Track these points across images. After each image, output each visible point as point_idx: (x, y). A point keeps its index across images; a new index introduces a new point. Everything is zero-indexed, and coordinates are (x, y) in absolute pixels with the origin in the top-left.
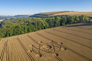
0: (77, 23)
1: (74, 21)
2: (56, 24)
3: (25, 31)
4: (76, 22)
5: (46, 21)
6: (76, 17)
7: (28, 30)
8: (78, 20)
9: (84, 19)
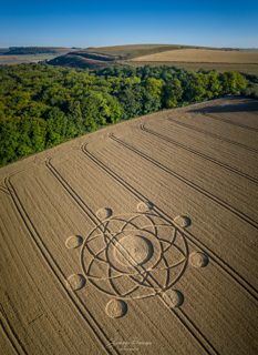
0: (215, 97)
1: (204, 92)
2: (148, 106)
3: (34, 145)
4: (210, 94)
5: (111, 93)
6: (211, 78)
7: (48, 136)
8: (216, 90)
9: (234, 85)
